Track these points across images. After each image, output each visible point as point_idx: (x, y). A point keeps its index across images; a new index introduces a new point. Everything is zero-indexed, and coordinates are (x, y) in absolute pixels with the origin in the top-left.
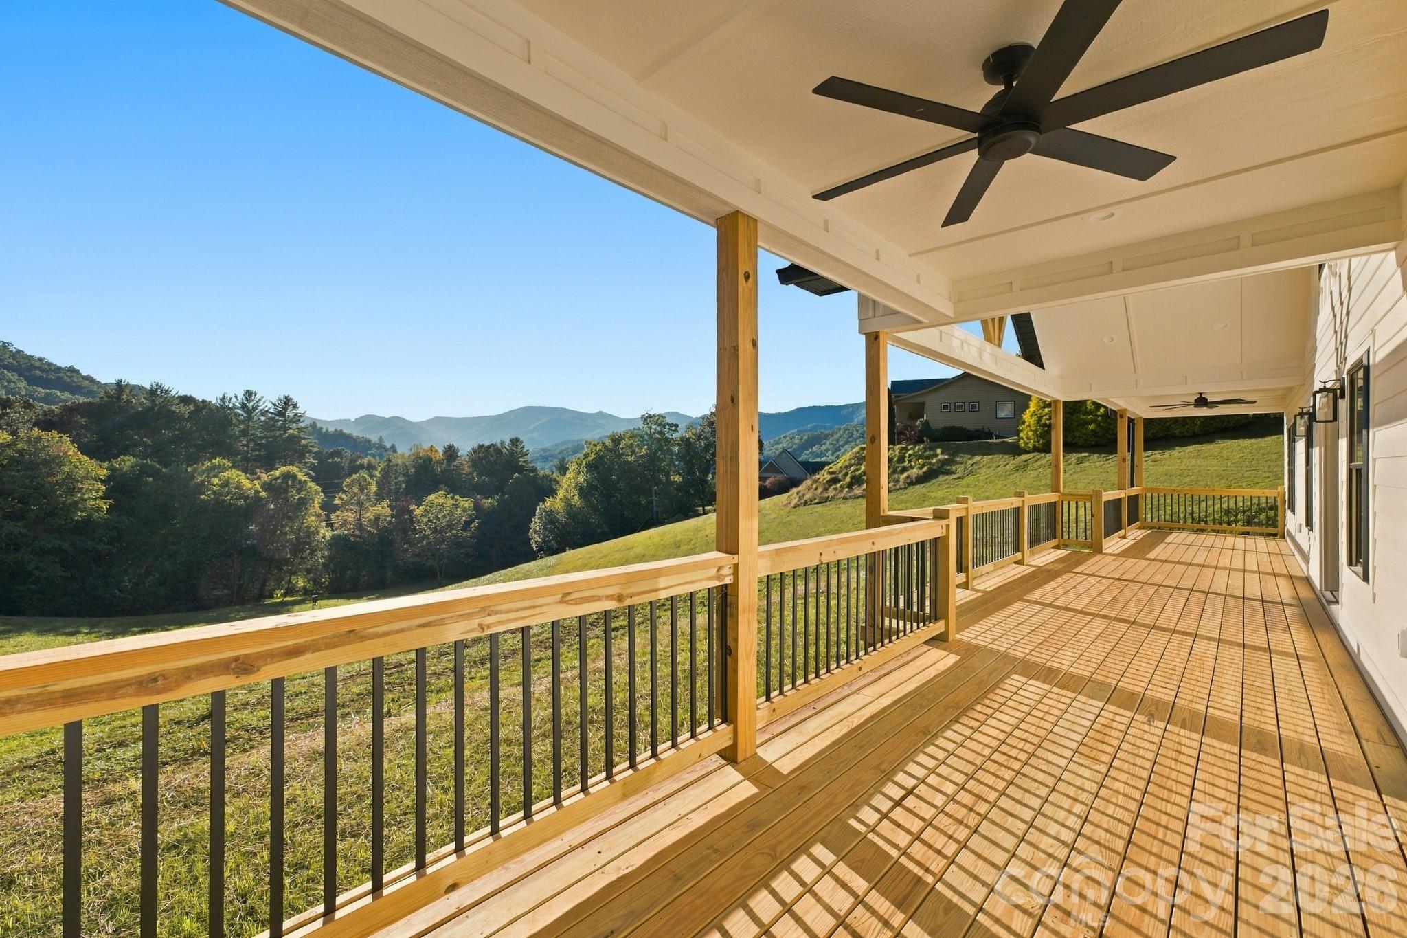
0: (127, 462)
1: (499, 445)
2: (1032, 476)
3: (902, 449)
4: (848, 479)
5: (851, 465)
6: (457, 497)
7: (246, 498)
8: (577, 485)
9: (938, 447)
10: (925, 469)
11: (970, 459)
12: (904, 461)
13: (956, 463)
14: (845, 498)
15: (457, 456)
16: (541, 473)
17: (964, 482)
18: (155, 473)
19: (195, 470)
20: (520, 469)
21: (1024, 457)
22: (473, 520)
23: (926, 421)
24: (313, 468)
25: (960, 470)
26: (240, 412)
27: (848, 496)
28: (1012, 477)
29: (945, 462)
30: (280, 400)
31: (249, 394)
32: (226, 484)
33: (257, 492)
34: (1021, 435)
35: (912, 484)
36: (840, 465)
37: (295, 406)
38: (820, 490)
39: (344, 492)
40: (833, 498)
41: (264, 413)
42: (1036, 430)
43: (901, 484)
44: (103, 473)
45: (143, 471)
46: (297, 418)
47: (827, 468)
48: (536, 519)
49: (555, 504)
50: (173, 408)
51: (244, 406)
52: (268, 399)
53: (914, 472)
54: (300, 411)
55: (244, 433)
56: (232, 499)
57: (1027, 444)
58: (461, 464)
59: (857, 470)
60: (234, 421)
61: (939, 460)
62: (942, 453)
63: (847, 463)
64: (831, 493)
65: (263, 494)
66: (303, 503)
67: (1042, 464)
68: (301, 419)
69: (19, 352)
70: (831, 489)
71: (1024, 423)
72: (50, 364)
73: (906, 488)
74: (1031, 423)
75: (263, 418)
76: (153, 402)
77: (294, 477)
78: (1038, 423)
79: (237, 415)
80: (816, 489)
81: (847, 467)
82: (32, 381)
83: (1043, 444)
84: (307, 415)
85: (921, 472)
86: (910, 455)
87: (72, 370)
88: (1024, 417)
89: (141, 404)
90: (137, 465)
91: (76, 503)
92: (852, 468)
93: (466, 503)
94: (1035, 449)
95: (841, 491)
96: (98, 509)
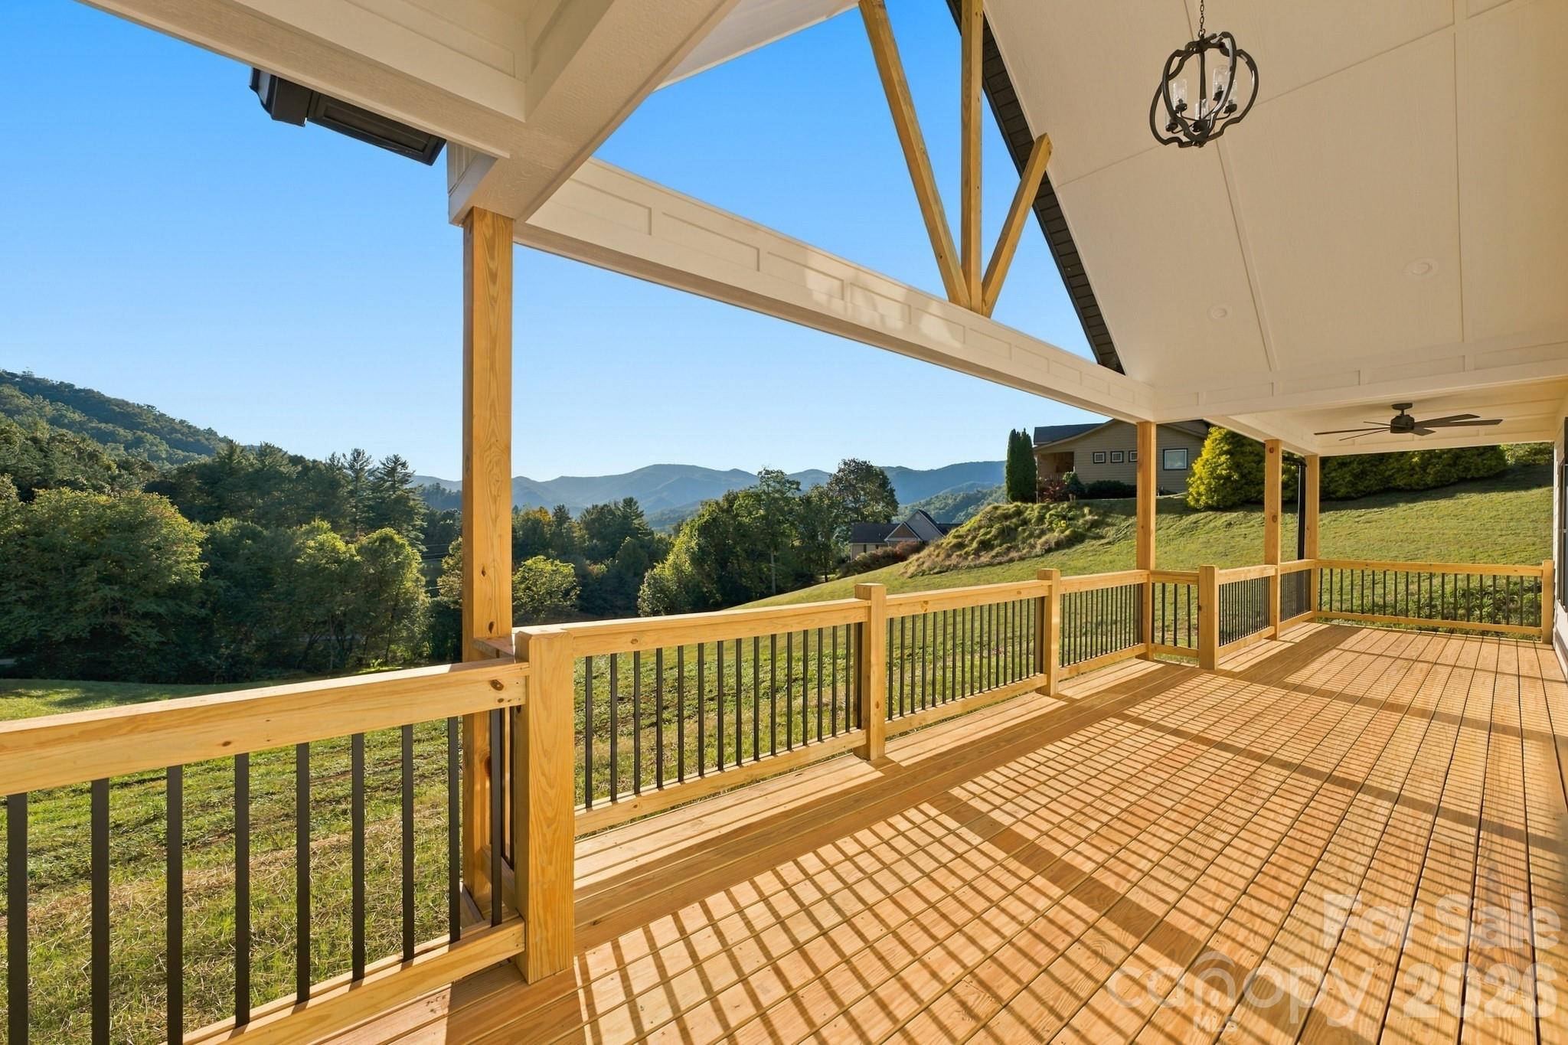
0: (227, 525)
1: (613, 507)
2: (1201, 540)
3: (1043, 508)
4: (975, 545)
5: (980, 528)
6: (557, 562)
7: (339, 562)
8: (688, 550)
9: (1087, 505)
10: (1067, 532)
11: (1124, 520)
12: (1043, 523)
13: (1108, 525)
14: (969, 567)
15: (568, 518)
16: (657, 536)
17: (1115, 548)
18: (255, 536)
19: (294, 533)
20: (634, 532)
21: (1193, 517)
22: (574, 588)
23: (1075, 475)
24: (422, 530)
25: (1110, 532)
26: (350, 472)
27: (972, 564)
28: (1176, 542)
29: (1094, 524)
30: (387, 459)
31: (357, 454)
32: (321, 547)
33: (352, 556)
34: (1191, 490)
35: (1049, 551)
36: (968, 527)
37: (404, 465)
38: (942, 556)
39: (451, 555)
40: (956, 567)
41: (372, 473)
42: (1209, 484)
43: (1038, 550)
44: (204, 535)
45: (245, 533)
46: (406, 479)
47: (954, 531)
48: (644, 587)
49: (664, 570)
50: (282, 469)
51: (352, 467)
52: (376, 459)
53: (1054, 536)
54: (409, 470)
55: (352, 493)
56: (327, 563)
57: (1197, 501)
58: (572, 527)
59: (986, 534)
60: (343, 482)
61: (1086, 521)
62: (1090, 512)
63: (976, 525)
64: (954, 560)
65: (358, 558)
66: (400, 566)
67: (1215, 527)
68: (410, 479)
69: (162, 415)
70: (954, 556)
71: (1194, 474)
72: (190, 427)
73: (1042, 555)
74: (1203, 475)
75: (371, 478)
76: (263, 462)
77: (391, 539)
78: (1212, 473)
79: (346, 476)
80: (938, 556)
81: (975, 529)
82: (174, 444)
83: (1218, 501)
84: (416, 474)
85: (1062, 536)
86: (1051, 515)
87: (210, 432)
88: (1195, 467)
89: (252, 465)
90: (238, 527)
91: (170, 567)
92: (982, 531)
93: (568, 569)
94: (1209, 508)
95: (966, 559)
96: (192, 572)
